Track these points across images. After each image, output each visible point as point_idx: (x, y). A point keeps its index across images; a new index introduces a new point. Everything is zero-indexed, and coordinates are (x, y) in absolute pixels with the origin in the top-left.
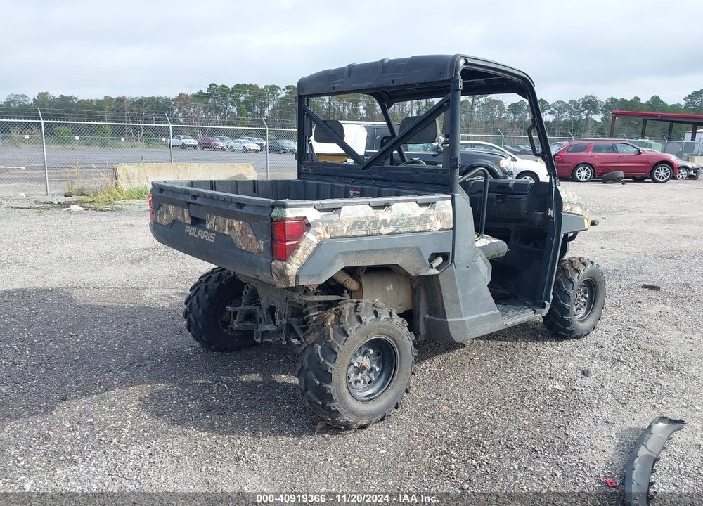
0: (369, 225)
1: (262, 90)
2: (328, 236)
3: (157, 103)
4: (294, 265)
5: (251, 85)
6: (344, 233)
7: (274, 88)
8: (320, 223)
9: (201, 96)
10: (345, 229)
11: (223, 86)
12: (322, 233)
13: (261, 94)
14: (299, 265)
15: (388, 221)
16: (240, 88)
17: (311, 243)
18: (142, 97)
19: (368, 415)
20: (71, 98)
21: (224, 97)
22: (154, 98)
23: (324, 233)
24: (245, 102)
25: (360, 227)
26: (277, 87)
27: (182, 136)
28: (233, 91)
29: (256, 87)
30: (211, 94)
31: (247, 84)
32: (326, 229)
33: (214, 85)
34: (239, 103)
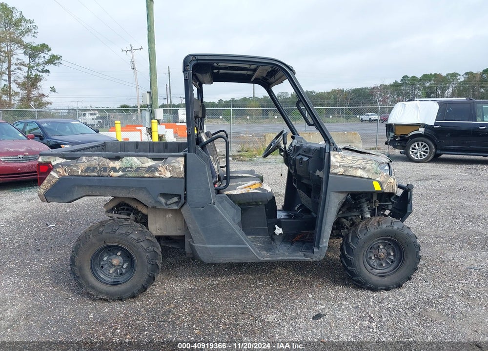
0: (100, 170)
1: (444, 77)
2: (67, 174)
3: (365, 92)
4: (41, 190)
5: (436, 74)
6: (79, 173)
7: (454, 75)
8: (60, 166)
9: (396, 85)
10: (80, 171)
11: (414, 77)
12: (61, 172)
13: (443, 81)
14: (45, 190)
15: (118, 168)
16: (426, 77)
17: (54, 177)
18: (355, 89)
19: (107, 293)
20: (312, 92)
21: (413, 85)
22: (362, 89)
23: (63, 172)
24: (430, 87)
25: (93, 171)
26: (457, 74)
27: (370, 114)
28: (420, 80)
29: (440, 75)
30: (404, 83)
31: (433, 74)
32: (65, 170)
33: (406, 76)
34: (425, 88)
